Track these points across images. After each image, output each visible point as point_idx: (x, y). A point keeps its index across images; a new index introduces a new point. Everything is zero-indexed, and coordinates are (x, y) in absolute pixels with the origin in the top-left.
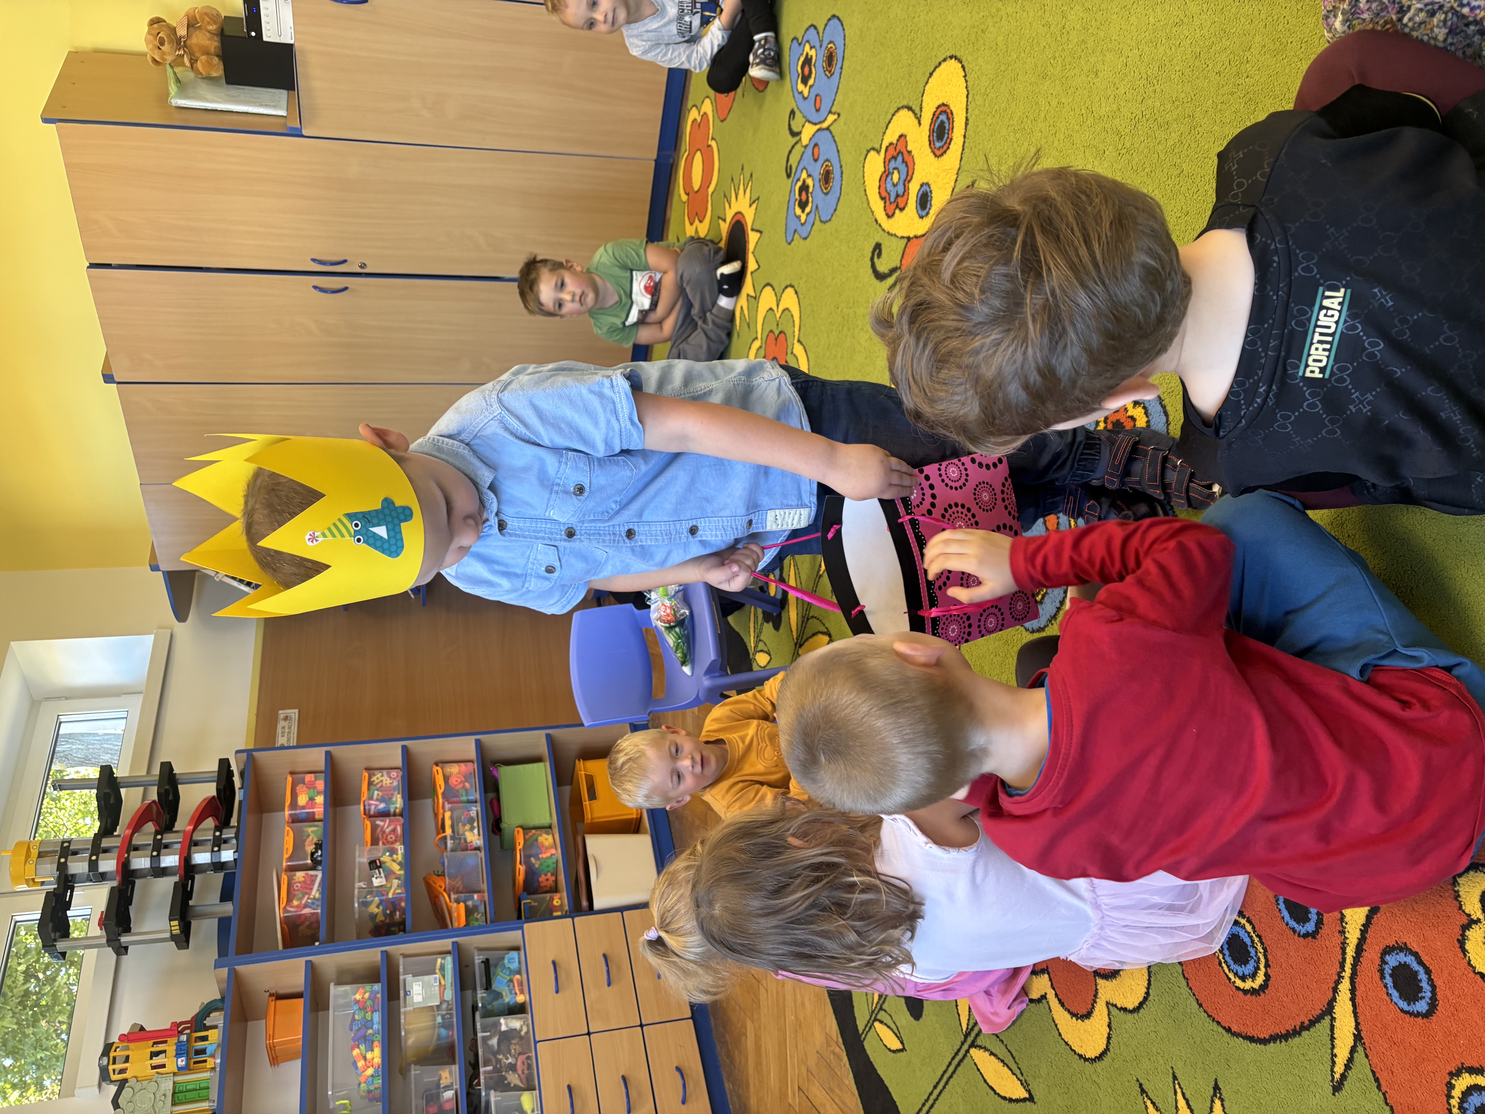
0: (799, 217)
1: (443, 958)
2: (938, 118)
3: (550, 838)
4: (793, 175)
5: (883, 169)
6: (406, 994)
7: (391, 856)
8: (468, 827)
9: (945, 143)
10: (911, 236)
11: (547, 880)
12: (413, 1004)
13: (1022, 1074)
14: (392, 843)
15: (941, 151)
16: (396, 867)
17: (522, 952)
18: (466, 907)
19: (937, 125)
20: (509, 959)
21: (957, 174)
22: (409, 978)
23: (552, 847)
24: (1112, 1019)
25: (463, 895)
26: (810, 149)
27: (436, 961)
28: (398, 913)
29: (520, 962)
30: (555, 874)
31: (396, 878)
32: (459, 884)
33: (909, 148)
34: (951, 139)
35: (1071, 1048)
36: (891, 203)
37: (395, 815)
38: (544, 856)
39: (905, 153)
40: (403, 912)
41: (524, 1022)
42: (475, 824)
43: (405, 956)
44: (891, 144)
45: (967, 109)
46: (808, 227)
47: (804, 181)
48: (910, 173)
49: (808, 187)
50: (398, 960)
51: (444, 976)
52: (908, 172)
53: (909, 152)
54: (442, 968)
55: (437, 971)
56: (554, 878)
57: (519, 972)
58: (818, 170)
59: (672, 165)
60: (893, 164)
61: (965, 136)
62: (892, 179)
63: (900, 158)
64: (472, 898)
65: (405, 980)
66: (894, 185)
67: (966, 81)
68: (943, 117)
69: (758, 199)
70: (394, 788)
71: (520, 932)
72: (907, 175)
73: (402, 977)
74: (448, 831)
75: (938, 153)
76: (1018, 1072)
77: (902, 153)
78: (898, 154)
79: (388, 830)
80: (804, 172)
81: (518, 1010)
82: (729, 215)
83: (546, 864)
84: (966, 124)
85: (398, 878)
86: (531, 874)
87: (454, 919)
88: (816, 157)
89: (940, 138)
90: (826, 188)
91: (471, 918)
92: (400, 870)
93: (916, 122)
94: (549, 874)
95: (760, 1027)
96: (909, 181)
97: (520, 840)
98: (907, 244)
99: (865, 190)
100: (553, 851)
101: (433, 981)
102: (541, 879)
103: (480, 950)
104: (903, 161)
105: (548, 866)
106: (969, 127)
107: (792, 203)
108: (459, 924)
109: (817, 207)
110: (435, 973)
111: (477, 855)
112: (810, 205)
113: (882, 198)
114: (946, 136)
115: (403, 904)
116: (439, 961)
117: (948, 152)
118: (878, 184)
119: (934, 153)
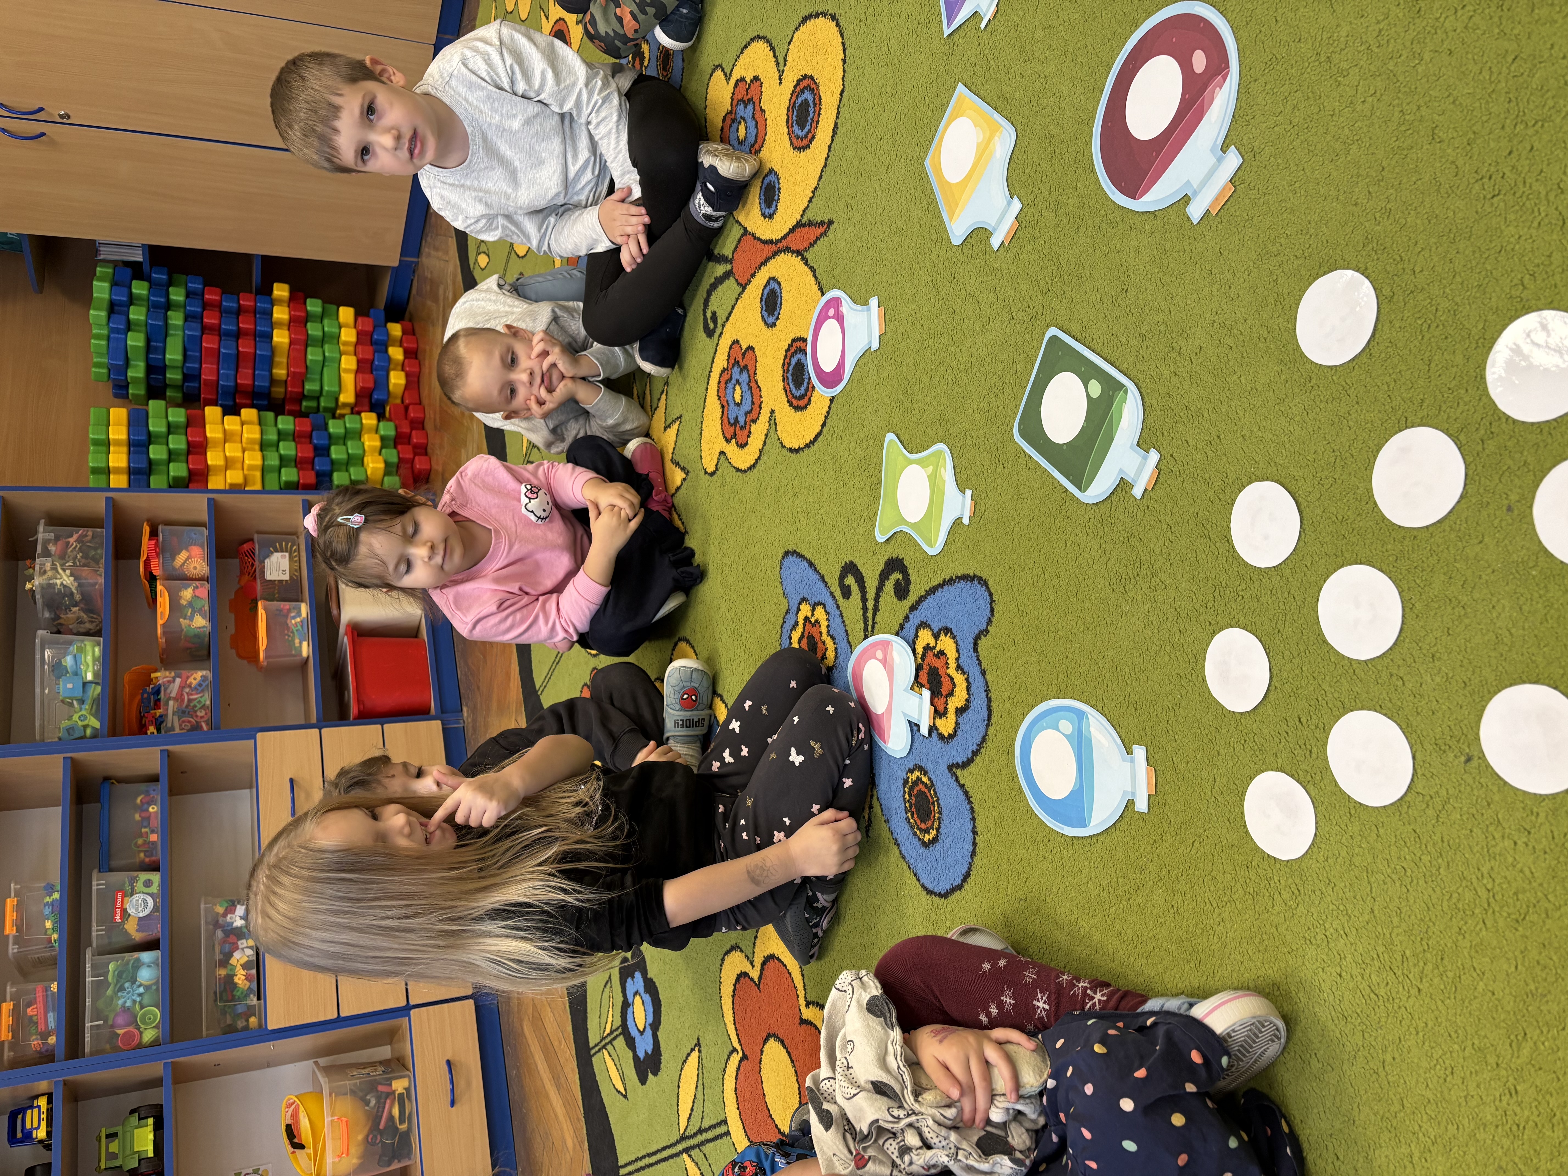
2: (802, 91)
5: (729, 108)
9: (806, 136)
10: (749, 229)
15: (800, 143)
33: (763, 105)
39: (757, 108)
44: (743, 79)
45: (838, 113)
52: (756, 136)
53: (763, 111)
60: (740, 111)
63: (750, 107)
67: (844, 71)
68: (807, 95)
72: (756, 141)
75: (796, 143)
77: (754, 103)
78: (749, 102)
84: (834, 132)
89: (802, 123)
93: (777, 75)
98: (742, 236)
104: (754, 117)
114: (808, 126)
119: (790, 138)
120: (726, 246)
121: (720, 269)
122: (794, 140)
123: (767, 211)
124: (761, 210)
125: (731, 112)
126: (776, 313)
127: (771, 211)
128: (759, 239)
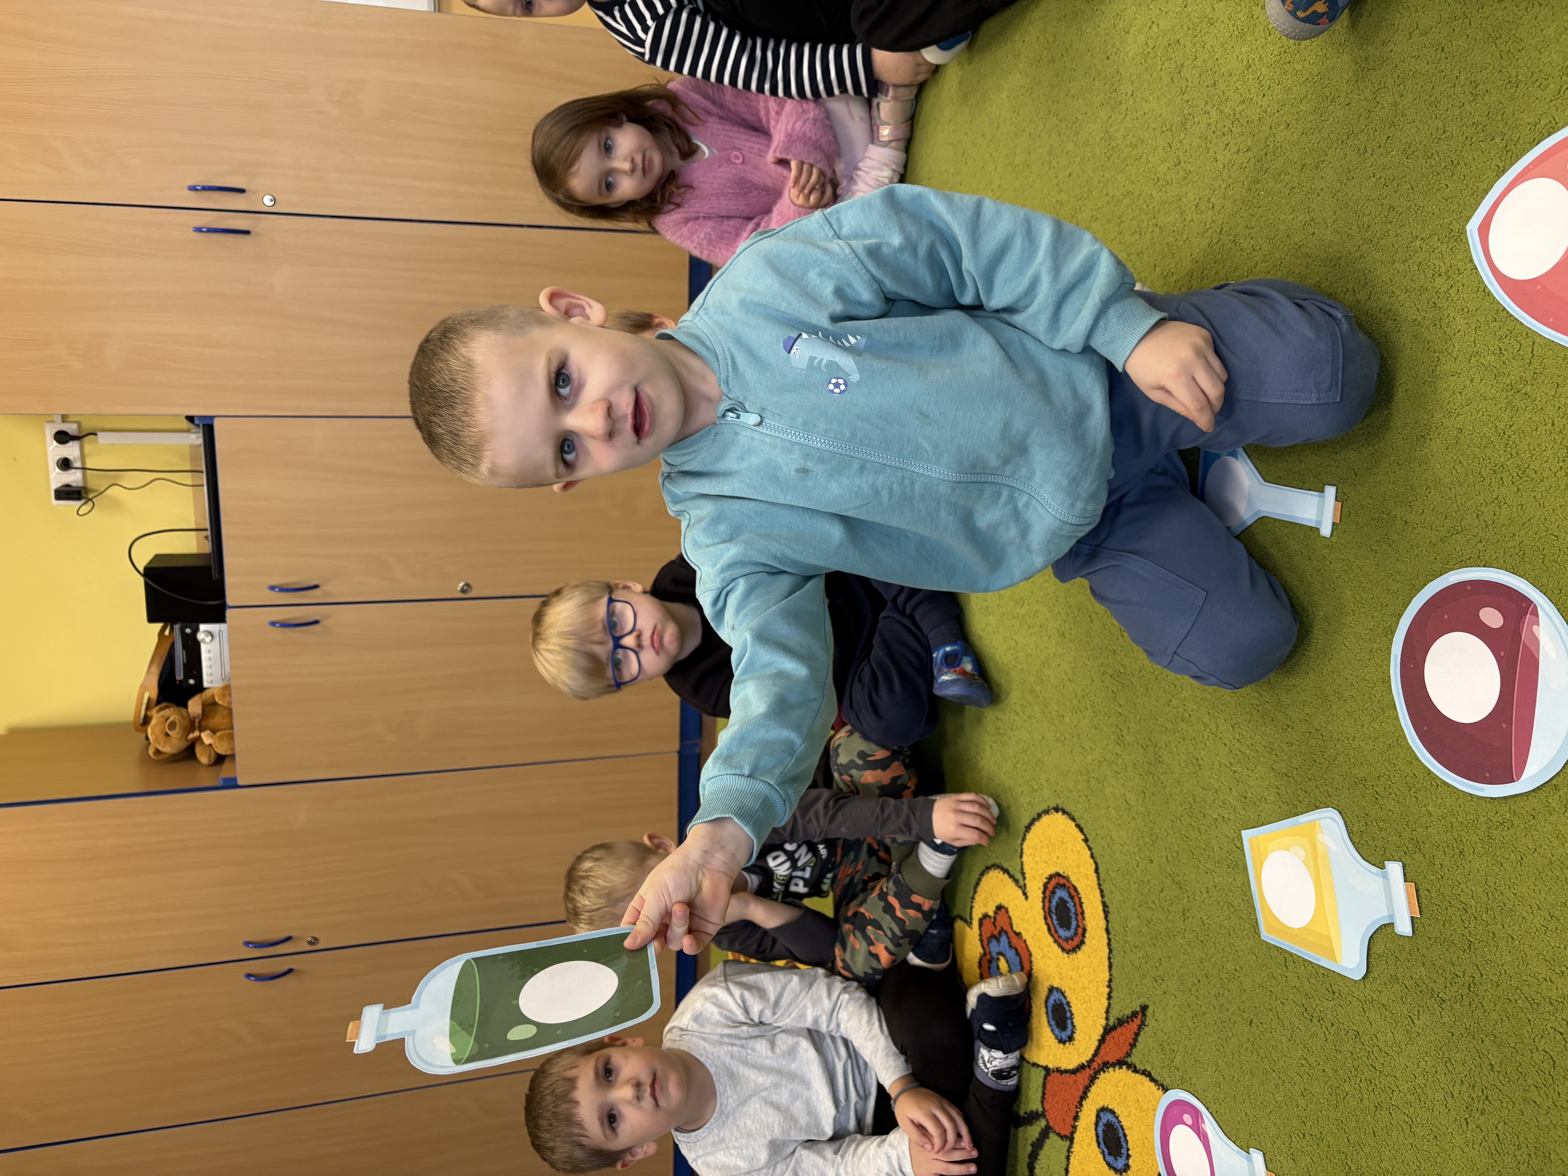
2: (1053, 892)
9: (1076, 934)
10: (1051, 1066)
15: (1072, 944)
19: (1054, 903)
33: (1016, 929)
34: (1085, 930)
39: (1011, 934)
44: (986, 916)
45: (1102, 891)
48: (1027, 966)
53: (1018, 934)
60: (994, 947)
61: (1107, 931)
62: (998, 967)
63: (1004, 939)
67: (1090, 849)
68: (1061, 893)
75: (1067, 947)
77: (1006, 932)
84: (1106, 913)
93: (1020, 892)
98: (1045, 1078)
104: (1010, 945)
106: (1111, 918)
114: (1074, 923)
117: (1085, 948)
119: (1059, 945)
120: (1032, 1101)
121: (1033, 1131)
122: (1065, 945)
123: (1064, 1035)
124: (1056, 1037)
125: (985, 954)
126: (1124, 1151)
127: (1069, 1032)
128: (1066, 1071)
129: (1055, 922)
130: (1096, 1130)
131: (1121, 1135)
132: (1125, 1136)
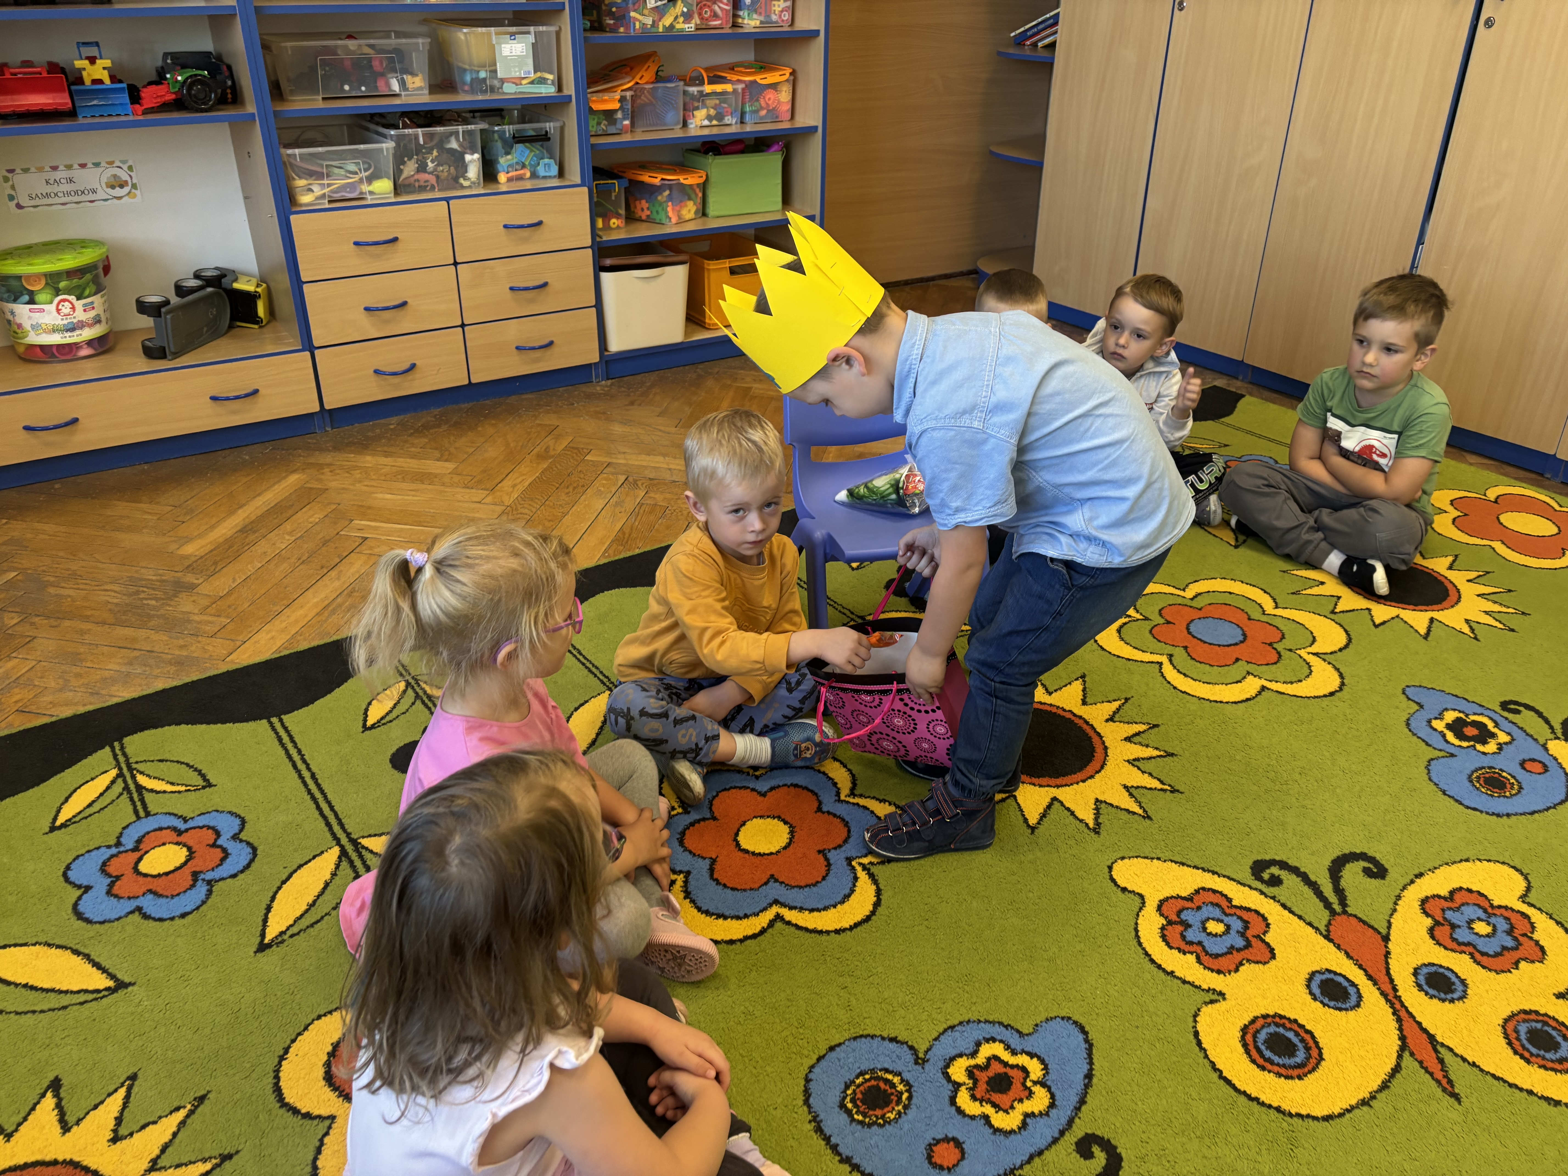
0: (1440, 717)
1: (553, 83)
3: (691, 215)
4: (1506, 714)
5: (1496, 903)
6: (512, 35)
7: (683, 14)
8: (712, 112)
11: (642, 210)
12: (500, 44)
13: (292, 936)
14: (700, 14)
16: (667, 21)
17: (556, 183)
18: (615, 111)
19: (1554, 1033)
20: (549, 165)
21: (1474, 1065)
22: (531, 38)
23: (679, 217)
24: (316, 1122)
25: (629, 107)
26: (1539, 754)
27: (551, 73)
28: (612, 22)
29: (544, 177)
30: (649, 220)
31: (654, 21)
32: (644, 99)
33: (1523, 965)
34: (1528, 1062)
35: (299, 1034)
36: (1443, 910)
37: (735, 16)
38: (669, 209)
40: (614, 29)
41: (474, 183)
42: (715, 122)
43: (558, 34)
46: (1424, 732)
47: (1493, 736)
48: (1485, 960)
49: (1484, 743)
50: (551, 25)
51: (532, 83)
54: (542, 81)
55: (539, 74)
56: (644, 217)
57: (534, 175)
58: (1508, 765)
59: (1542, 475)
60: (1502, 925)
61: (1530, 1092)
62: (1480, 919)
64: (624, 119)
65: (528, 33)
66: (1470, 922)
69: (1476, 638)
70: (769, 16)
71: (578, 180)
73: (532, 29)
74: (708, 88)
76: (295, 930)
77: (1516, 948)
78: (1515, 939)
79: (716, 8)
80: (1507, 739)
81: (489, 173)
82: (1458, 578)
83: (660, 209)
85: (654, 24)
86: (652, 191)
87: (600, 95)
88: (1528, 765)
90: (1478, 778)
91: (602, 117)
92: (664, 26)
94: (648, 213)
95: (443, 484)
96: (1472, 956)
97: (690, 180)
99: (1467, 860)
100: (674, 220)
101: (526, 69)
102: (643, 202)
103: (562, 129)
104: (1504, 948)
105: (657, 212)
106: (1544, 1104)
107: (1464, 706)
108: (594, 101)
109: (1452, 755)
110: (535, 72)
111: (677, 124)
112: (1457, 742)
113: (1452, 893)
114: (1534, 1051)
115: (622, 30)
116: (550, 77)
117: (1510, 1052)
118: (1474, 889)
129: (1534, 1024)
130: (1340, 975)
131: (1340, 1005)
132: (1340, 1009)
